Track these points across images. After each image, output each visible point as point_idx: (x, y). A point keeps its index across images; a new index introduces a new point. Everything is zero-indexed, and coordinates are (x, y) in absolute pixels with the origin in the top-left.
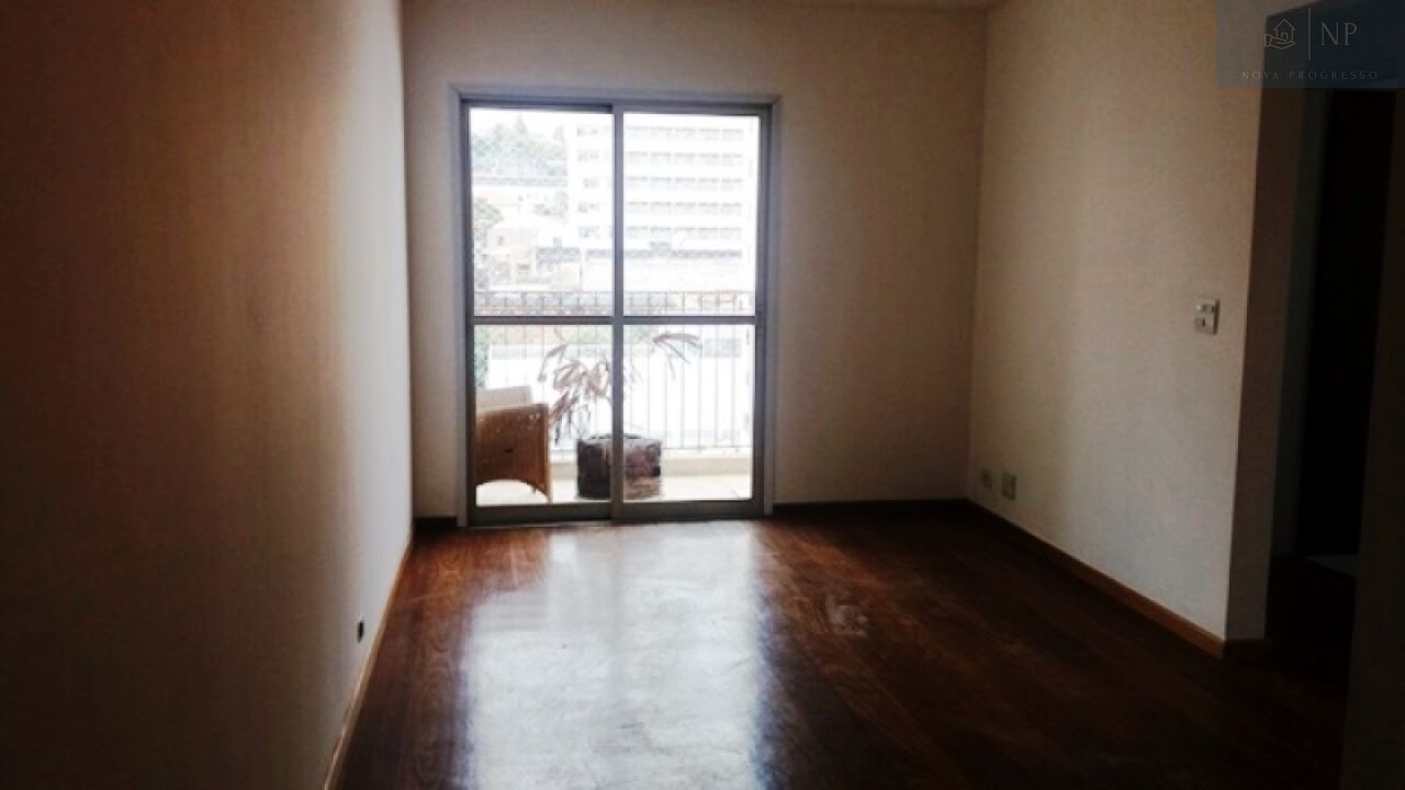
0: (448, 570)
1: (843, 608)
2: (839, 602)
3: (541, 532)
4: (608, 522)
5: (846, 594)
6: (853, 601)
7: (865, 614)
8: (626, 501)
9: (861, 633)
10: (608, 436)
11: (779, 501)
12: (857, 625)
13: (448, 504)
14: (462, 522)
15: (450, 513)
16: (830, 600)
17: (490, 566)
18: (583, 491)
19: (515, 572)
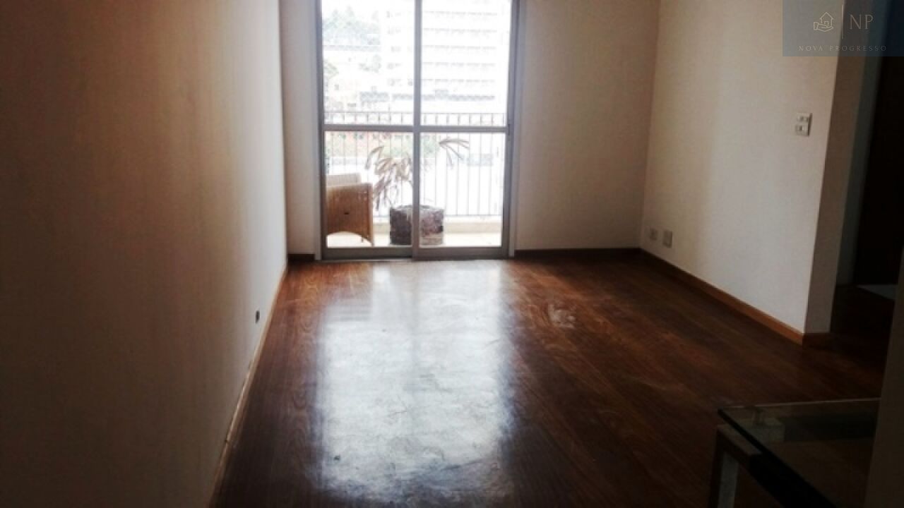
0: (310, 285)
1: (559, 311)
2: (557, 308)
3: (367, 265)
4: (409, 260)
5: (560, 303)
6: (565, 308)
7: (572, 315)
8: (421, 246)
9: (571, 326)
10: (410, 206)
11: (519, 248)
12: (568, 322)
13: (309, 246)
14: (318, 257)
15: (310, 251)
16: (551, 307)
17: (337, 284)
18: (394, 240)
19: (352, 287)
